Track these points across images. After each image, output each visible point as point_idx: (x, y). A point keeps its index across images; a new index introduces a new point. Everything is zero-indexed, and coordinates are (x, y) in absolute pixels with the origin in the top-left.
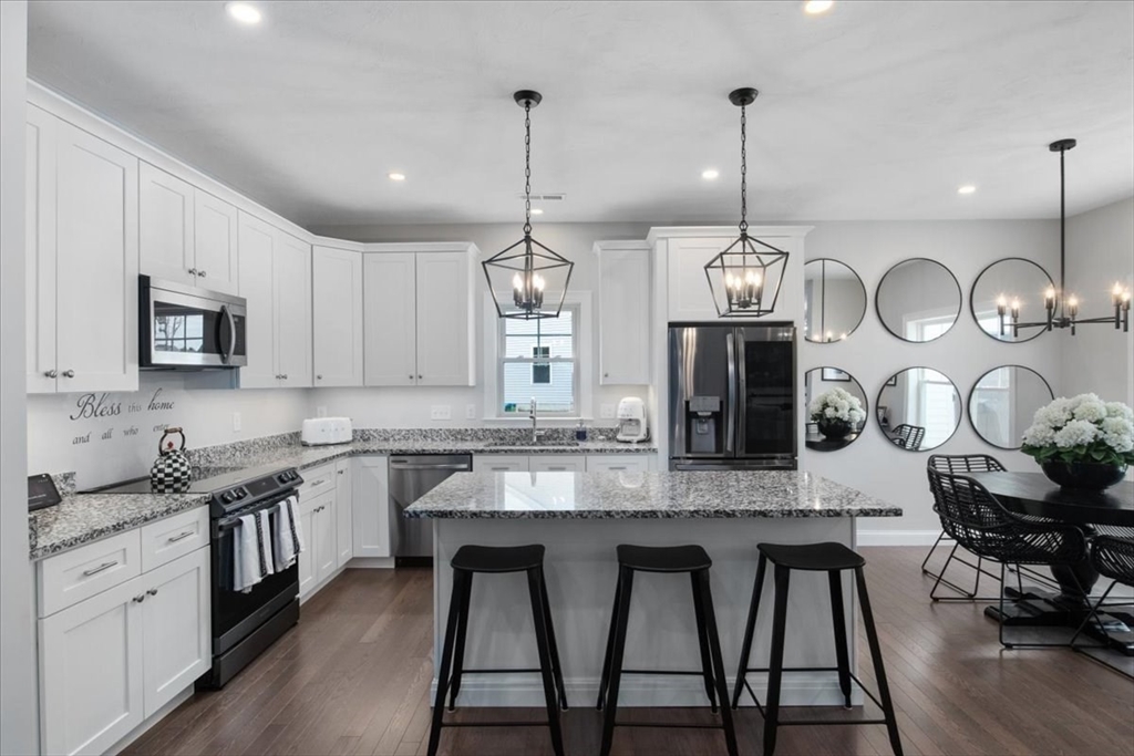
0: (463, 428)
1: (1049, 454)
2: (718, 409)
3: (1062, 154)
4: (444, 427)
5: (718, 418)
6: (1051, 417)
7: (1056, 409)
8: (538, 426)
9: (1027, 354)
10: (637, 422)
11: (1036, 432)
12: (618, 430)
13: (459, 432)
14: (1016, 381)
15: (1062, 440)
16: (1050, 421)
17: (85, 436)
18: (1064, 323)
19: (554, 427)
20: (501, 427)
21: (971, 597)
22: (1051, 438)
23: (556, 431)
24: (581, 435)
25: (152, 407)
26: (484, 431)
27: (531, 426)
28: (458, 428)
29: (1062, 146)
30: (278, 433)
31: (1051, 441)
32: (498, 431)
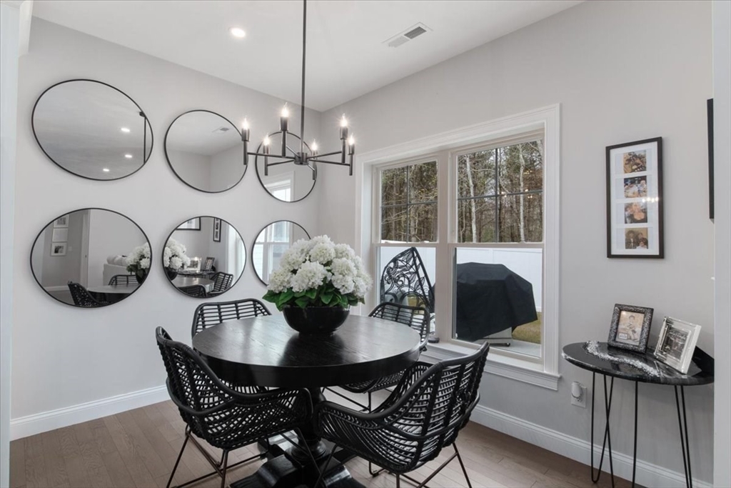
1: (285, 301)
6: (290, 259)
16: (289, 263)
22: (289, 282)
31: (288, 286)
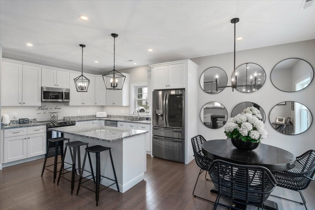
2: (162, 113)
3: (235, 24)
4: (123, 115)
13: (125, 116)
17: (40, 113)
24: (147, 119)
25: (56, 108)
26: (130, 116)
27: (138, 116)
28: (125, 115)
29: (235, 21)
30: (92, 115)
32: (132, 117)
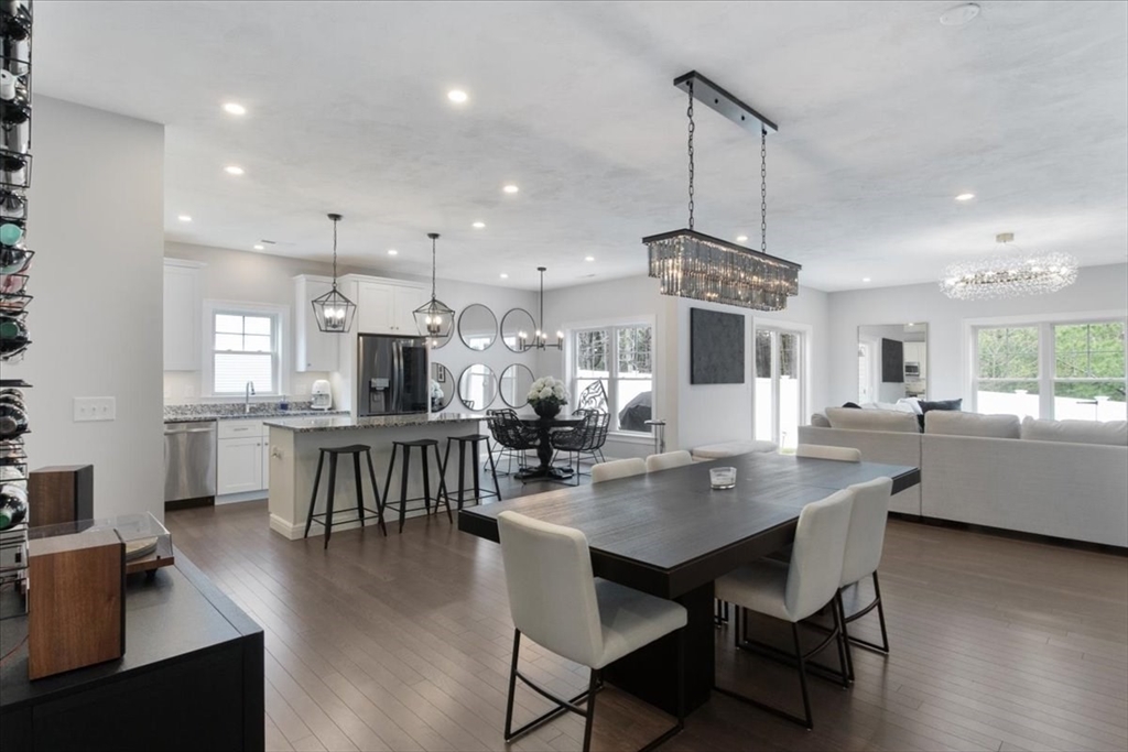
0: (183, 404)
1: (536, 403)
2: (387, 385)
3: (542, 272)
5: (386, 391)
6: (537, 387)
7: (539, 383)
8: (250, 401)
9: (524, 358)
10: (327, 396)
11: (532, 393)
12: (311, 403)
13: (179, 408)
14: (518, 371)
15: (541, 396)
18: (542, 346)
19: (261, 402)
20: (218, 403)
21: (507, 474)
22: (537, 396)
23: (263, 404)
24: (284, 406)
28: (178, 405)
29: (542, 269)
32: (215, 406)
